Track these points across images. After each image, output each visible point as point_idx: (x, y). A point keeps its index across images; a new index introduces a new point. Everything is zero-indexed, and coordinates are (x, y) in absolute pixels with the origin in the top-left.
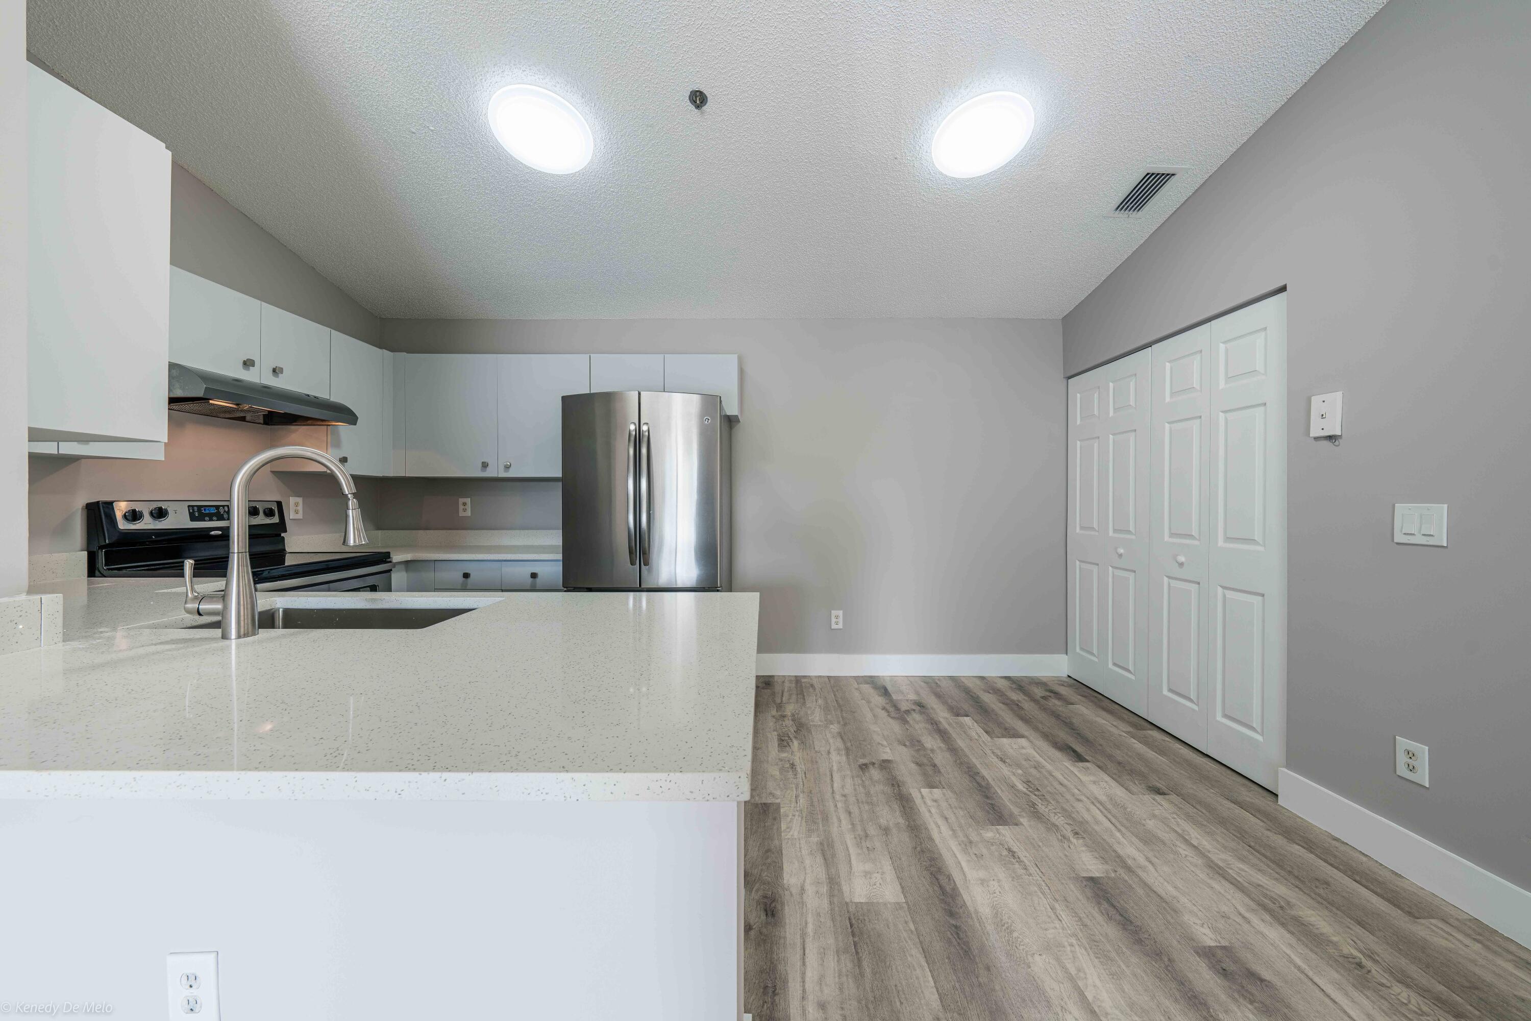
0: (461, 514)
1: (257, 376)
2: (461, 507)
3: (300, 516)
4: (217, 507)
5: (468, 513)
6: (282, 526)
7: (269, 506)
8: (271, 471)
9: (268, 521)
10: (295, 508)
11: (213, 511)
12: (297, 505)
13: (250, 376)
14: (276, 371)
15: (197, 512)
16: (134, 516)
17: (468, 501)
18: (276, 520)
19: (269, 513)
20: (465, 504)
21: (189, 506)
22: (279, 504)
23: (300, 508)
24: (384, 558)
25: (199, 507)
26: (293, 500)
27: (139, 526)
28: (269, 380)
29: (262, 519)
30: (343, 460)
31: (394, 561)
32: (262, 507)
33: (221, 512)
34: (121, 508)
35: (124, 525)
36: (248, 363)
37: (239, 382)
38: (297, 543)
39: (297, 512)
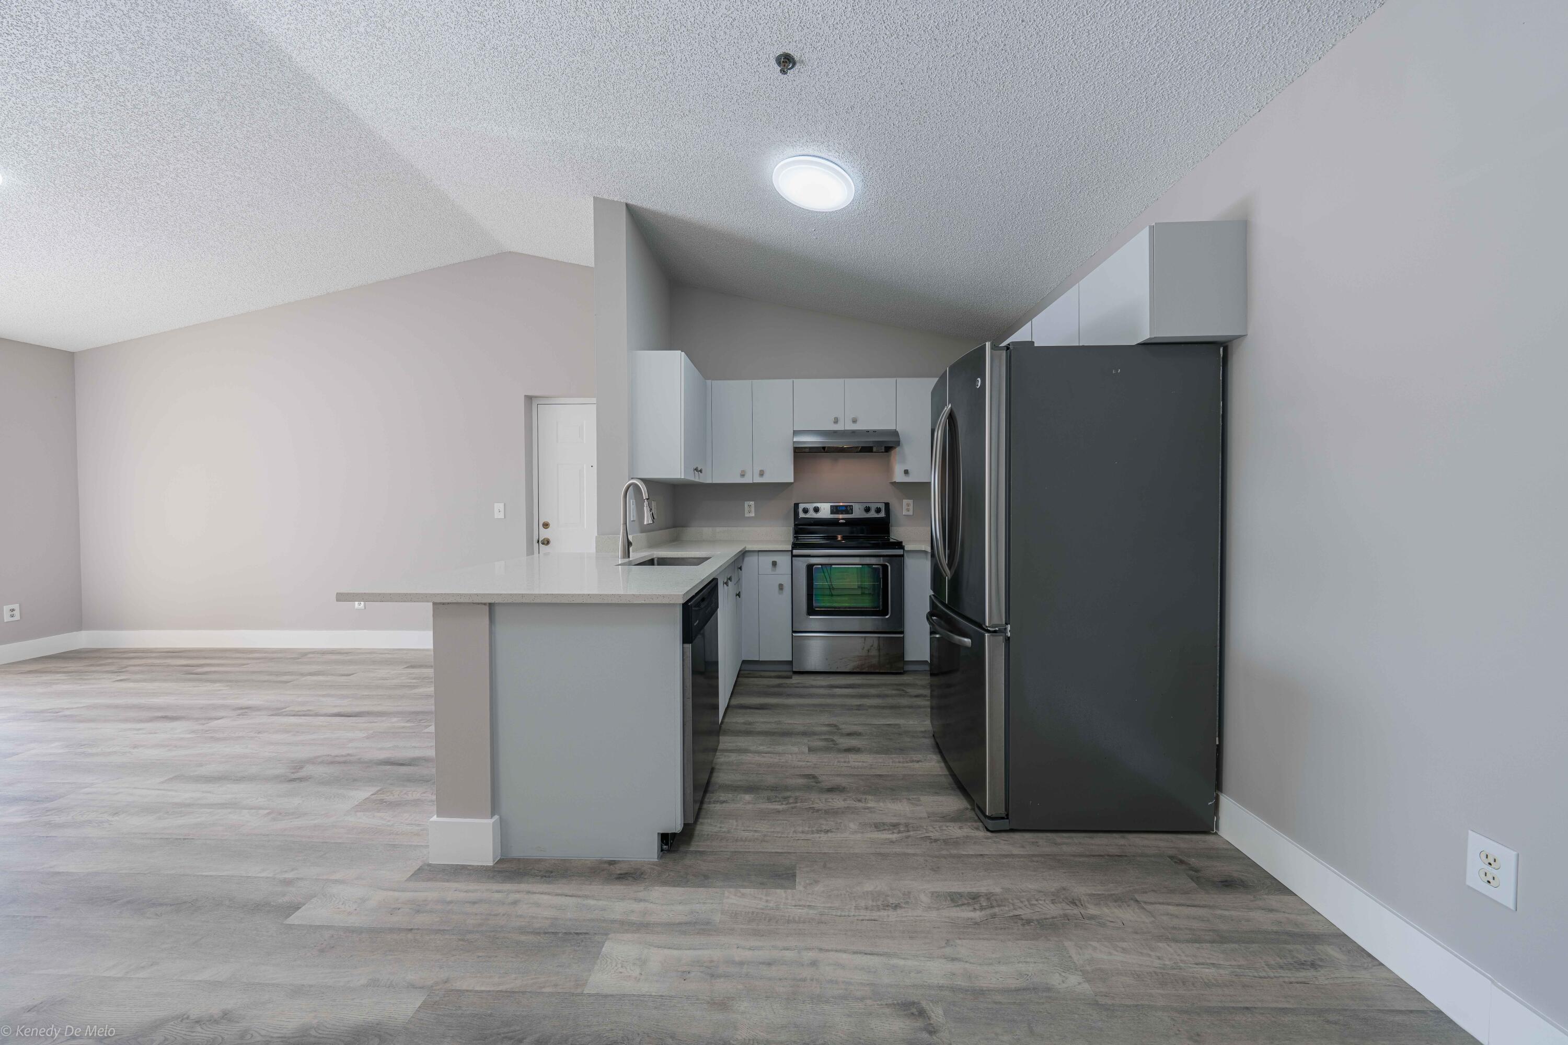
1: (846, 426)
3: (911, 513)
4: (847, 506)
6: (888, 518)
7: (879, 505)
9: (876, 516)
10: (904, 507)
11: (844, 508)
12: (908, 505)
13: (838, 427)
14: (853, 421)
15: (835, 509)
16: (806, 511)
18: (882, 514)
19: (878, 510)
21: (831, 506)
22: (887, 505)
23: (911, 507)
24: (898, 545)
25: (837, 506)
26: (905, 501)
27: (808, 516)
28: (850, 427)
29: (872, 514)
30: (906, 472)
31: (906, 549)
32: (873, 507)
33: (848, 510)
34: (801, 506)
35: (802, 515)
36: (836, 421)
37: (834, 432)
39: (908, 510)
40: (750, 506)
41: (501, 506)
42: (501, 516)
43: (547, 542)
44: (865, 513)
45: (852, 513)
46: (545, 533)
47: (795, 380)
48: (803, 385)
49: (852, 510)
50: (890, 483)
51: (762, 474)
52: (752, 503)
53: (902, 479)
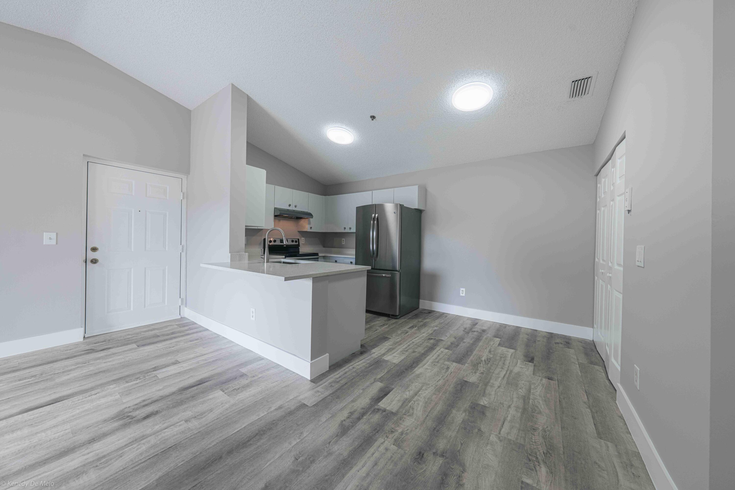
0: (343, 243)
1: (292, 208)
2: (342, 241)
3: (304, 243)
5: (344, 243)
6: (299, 245)
7: (296, 240)
8: (298, 231)
9: (295, 244)
10: (302, 241)
12: (303, 240)
13: (290, 208)
14: (295, 207)
15: (282, 241)
16: (270, 242)
17: (344, 239)
18: (297, 243)
19: (296, 242)
20: (343, 240)
21: (279, 239)
22: (298, 239)
23: (304, 241)
24: (317, 254)
26: (302, 238)
27: (271, 244)
28: (294, 209)
29: (294, 243)
30: (311, 228)
31: (319, 255)
32: (294, 240)
34: (267, 240)
36: (289, 206)
37: (288, 210)
38: (303, 250)
39: (303, 241)
43: (94, 261)
44: (292, 242)
46: (93, 255)
47: (276, 186)
48: (278, 188)
50: (300, 232)
53: (309, 230)
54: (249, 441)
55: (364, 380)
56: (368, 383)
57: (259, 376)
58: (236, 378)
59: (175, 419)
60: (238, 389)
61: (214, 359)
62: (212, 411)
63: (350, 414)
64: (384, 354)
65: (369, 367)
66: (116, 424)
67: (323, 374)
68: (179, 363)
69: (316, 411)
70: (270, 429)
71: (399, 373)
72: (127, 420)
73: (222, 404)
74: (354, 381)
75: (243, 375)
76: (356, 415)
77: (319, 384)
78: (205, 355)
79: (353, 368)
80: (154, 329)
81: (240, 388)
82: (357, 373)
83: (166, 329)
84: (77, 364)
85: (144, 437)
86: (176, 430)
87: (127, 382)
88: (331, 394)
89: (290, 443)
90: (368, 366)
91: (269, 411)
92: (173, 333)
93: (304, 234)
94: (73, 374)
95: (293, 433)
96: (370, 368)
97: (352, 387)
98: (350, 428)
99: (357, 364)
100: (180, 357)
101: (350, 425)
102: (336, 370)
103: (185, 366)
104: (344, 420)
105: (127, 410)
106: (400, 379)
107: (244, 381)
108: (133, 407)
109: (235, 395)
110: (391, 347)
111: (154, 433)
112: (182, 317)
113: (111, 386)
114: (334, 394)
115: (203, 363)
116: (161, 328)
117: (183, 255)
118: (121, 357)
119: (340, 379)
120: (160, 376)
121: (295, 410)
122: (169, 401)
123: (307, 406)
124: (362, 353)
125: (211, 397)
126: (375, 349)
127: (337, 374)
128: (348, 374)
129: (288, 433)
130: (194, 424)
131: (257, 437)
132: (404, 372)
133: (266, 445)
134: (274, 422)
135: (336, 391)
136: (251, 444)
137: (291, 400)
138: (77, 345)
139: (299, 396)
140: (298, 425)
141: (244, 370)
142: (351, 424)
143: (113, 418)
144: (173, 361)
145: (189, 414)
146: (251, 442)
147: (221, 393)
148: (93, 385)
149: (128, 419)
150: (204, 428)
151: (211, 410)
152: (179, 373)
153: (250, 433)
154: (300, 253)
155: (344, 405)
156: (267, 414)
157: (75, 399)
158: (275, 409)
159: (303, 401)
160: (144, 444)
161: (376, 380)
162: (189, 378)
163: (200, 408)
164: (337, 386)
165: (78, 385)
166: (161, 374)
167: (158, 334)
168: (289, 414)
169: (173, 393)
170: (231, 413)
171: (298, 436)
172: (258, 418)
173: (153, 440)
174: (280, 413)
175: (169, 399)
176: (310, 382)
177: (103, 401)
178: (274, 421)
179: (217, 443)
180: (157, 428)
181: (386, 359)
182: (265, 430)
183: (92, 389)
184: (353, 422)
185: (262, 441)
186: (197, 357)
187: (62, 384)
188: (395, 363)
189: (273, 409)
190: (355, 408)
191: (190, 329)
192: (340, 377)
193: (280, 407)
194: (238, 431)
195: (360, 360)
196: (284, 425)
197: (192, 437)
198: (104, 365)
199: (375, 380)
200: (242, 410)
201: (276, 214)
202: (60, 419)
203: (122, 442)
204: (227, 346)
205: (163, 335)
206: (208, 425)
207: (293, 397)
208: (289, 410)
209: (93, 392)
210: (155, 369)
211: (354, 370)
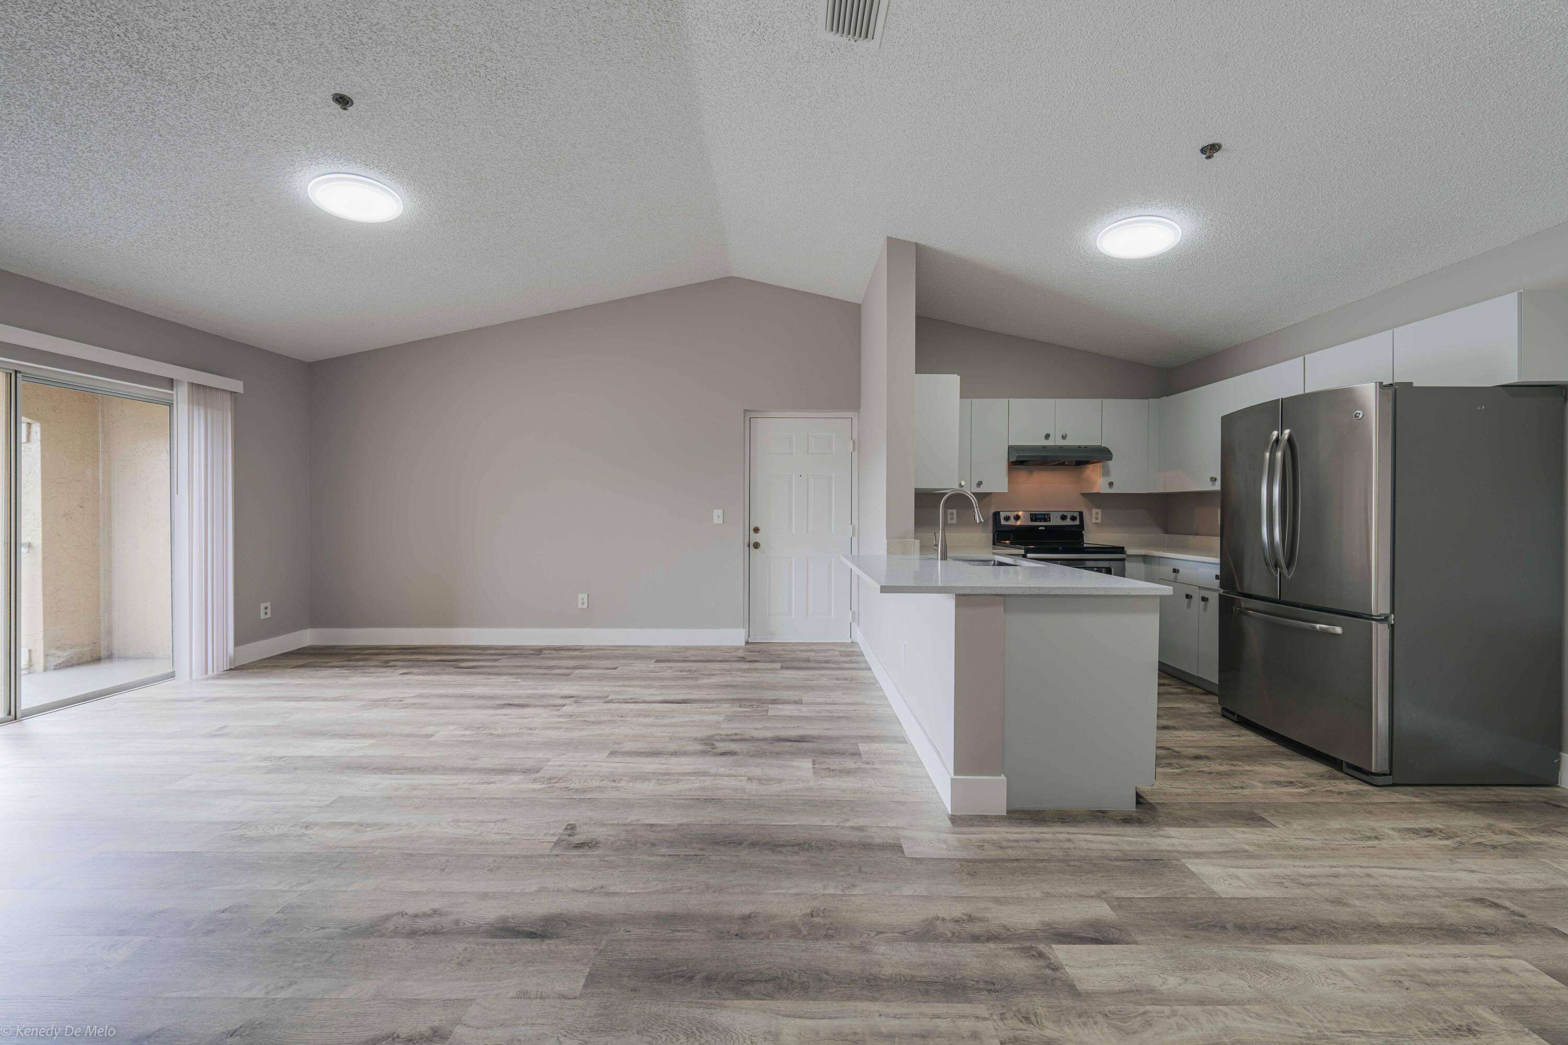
1: (1055, 442)
4: (1044, 515)
6: (1081, 526)
7: (1073, 514)
8: (1077, 493)
9: (1072, 523)
10: (1093, 517)
11: (1041, 517)
12: (1097, 514)
13: (1049, 443)
14: (1064, 437)
15: (1034, 517)
16: (1007, 519)
18: (1077, 522)
19: (1073, 518)
21: (1030, 514)
22: (1081, 514)
23: (1100, 516)
24: (1121, 550)
25: (1036, 515)
26: (1094, 511)
27: (1009, 523)
28: (1061, 443)
29: (1068, 522)
30: (1111, 484)
31: (1128, 553)
32: (1069, 515)
33: (1045, 517)
34: (1003, 515)
35: (1003, 522)
36: (1047, 436)
37: (1044, 447)
38: (1092, 537)
39: (1097, 518)
40: (952, 514)
41: (720, 512)
42: (720, 521)
43: (757, 546)
44: (1061, 520)
45: (1050, 521)
46: (755, 538)
47: (1010, 399)
48: (1017, 404)
49: (1050, 518)
50: (1084, 495)
51: (979, 484)
52: (954, 511)
53: (1105, 490)
54: (783, 846)
55: (1072, 877)
56: (1072, 890)
57: (876, 767)
58: (844, 754)
59: (741, 771)
60: (833, 770)
61: (842, 715)
62: (780, 783)
63: (965, 917)
64: (1199, 855)
65: (1117, 860)
66: (699, 747)
67: (986, 817)
68: (802, 703)
69: (908, 870)
70: (820, 849)
71: (1201, 921)
72: (708, 748)
73: (798, 780)
74: (1041, 865)
75: (856, 754)
76: (977, 928)
77: (961, 829)
78: (837, 704)
79: (1069, 840)
80: (812, 650)
81: (836, 770)
82: (1068, 856)
83: (823, 654)
84: (723, 670)
85: (705, 774)
86: (734, 783)
87: (740, 706)
88: (964, 860)
89: (825, 887)
90: (1114, 855)
91: (842, 824)
92: (826, 662)
93: (1096, 499)
94: (713, 680)
95: (843, 876)
96: (1118, 863)
97: (1024, 874)
98: (941, 939)
99: (1089, 837)
100: (808, 697)
101: (946, 935)
102: (1021, 823)
103: (804, 710)
104: (943, 919)
105: (717, 737)
106: (1186, 937)
107: (850, 764)
108: (722, 737)
109: (822, 777)
110: (1246, 847)
111: (716, 775)
112: (854, 641)
113: (726, 705)
114: (971, 864)
115: (825, 714)
116: (820, 651)
117: (855, 540)
118: (758, 675)
119: (1016, 844)
120: (771, 713)
121: (877, 846)
122: (755, 747)
123: (903, 852)
124: (1127, 820)
125: (795, 764)
126: (1182, 829)
127: (1016, 833)
128: (1043, 845)
129: (835, 872)
130: (753, 787)
131: (796, 849)
132: (1224, 927)
133: (795, 867)
134: (834, 843)
135: (981, 861)
136: (781, 852)
137: (887, 827)
138: (737, 649)
139: (904, 828)
140: (860, 871)
141: (863, 747)
142: (949, 935)
143: (702, 740)
144: (796, 698)
145: (758, 772)
146: (783, 850)
147: (810, 765)
148: (714, 697)
149: (710, 747)
150: (756, 798)
151: (780, 781)
152: (790, 717)
153: (793, 838)
154: (1085, 545)
155: (972, 895)
156: (836, 826)
157: (695, 705)
158: (853, 827)
159: (902, 841)
160: (700, 781)
161: (1104, 896)
162: (794, 727)
163: (774, 772)
164: (993, 853)
165: (707, 693)
166: (774, 710)
167: (811, 658)
168: (864, 845)
169: (764, 740)
170: (795, 798)
171: (845, 885)
172: (820, 823)
173: (708, 782)
174: (854, 837)
175: (756, 745)
176: (947, 818)
177: (710, 717)
178: (835, 841)
179: (752, 824)
180: (722, 770)
181: (1193, 868)
182: (811, 846)
183: (712, 701)
184: (957, 934)
185: (796, 858)
186: (826, 704)
187: (699, 687)
188: (1214, 892)
189: (848, 824)
190: (989, 915)
191: (851, 662)
192: (1017, 841)
193: (860, 829)
194: (783, 825)
195: (1104, 833)
196: (840, 857)
197: (738, 801)
198: (739, 679)
199: (1099, 896)
200: (811, 800)
201: (1011, 460)
202: (674, 720)
203: (688, 769)
204: (874, 702)
205: (816, 661)
206: (762, 798)
207: (894, 825)
208: (869, 840)
209: (710, 705)
210: (774, 702)
211: (1067, 845)
